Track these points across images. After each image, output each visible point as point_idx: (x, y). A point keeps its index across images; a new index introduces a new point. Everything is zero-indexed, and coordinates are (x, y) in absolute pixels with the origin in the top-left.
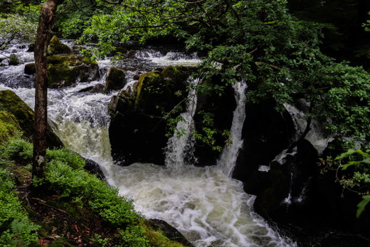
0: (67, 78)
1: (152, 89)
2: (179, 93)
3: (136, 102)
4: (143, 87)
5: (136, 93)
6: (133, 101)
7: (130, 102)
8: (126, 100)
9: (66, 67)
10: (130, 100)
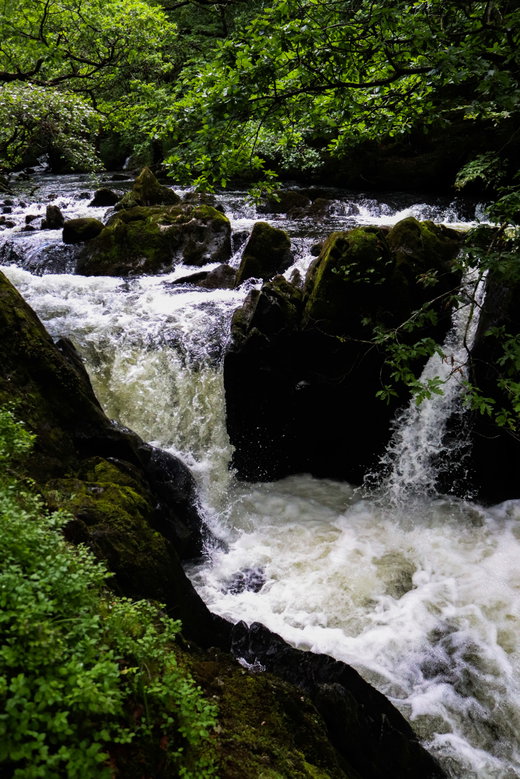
0: (151, 252)
1: (353, 271)
2: (429, 278)
3: (309, 305)
4: (330, 265)
5: (310, 283)
6: (300, 304)
7: (292, 306)
8: (281, 300)
9: (154, 225)
10: (293, 301)
